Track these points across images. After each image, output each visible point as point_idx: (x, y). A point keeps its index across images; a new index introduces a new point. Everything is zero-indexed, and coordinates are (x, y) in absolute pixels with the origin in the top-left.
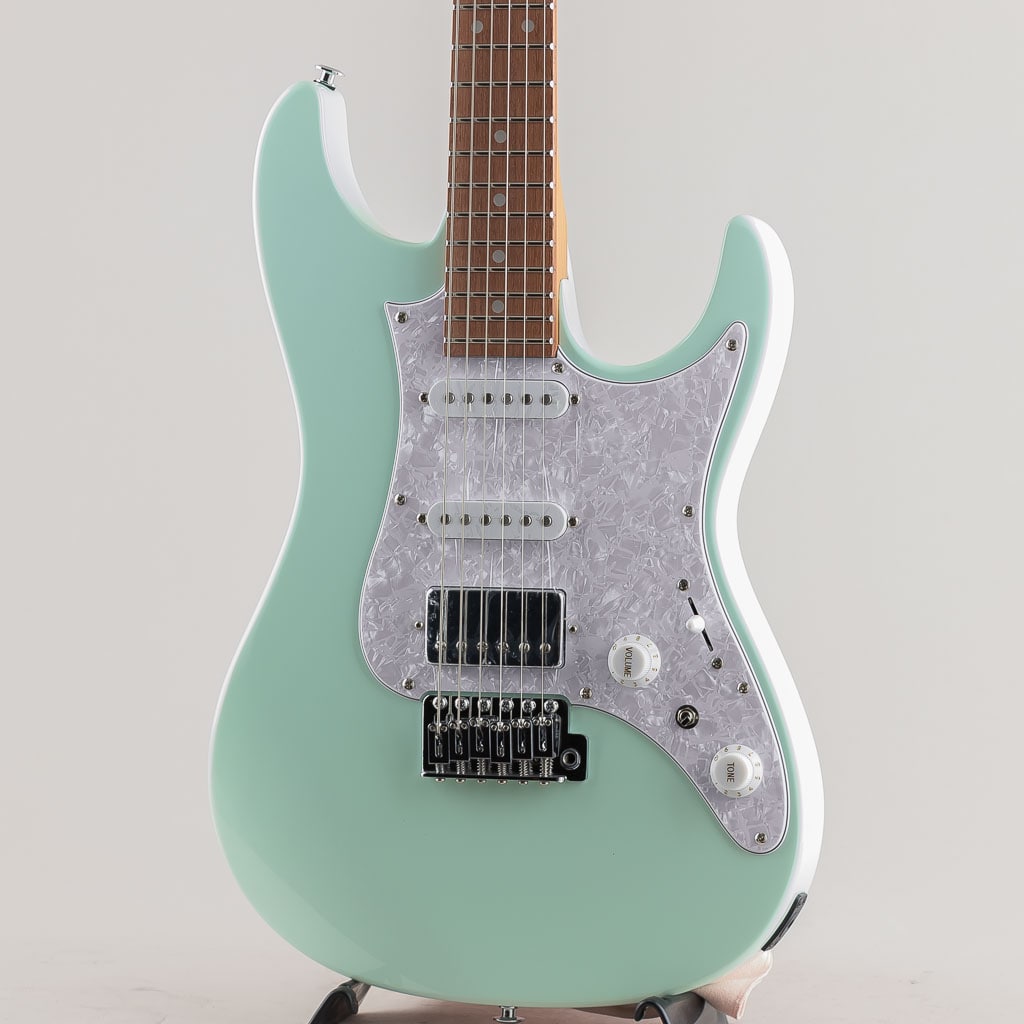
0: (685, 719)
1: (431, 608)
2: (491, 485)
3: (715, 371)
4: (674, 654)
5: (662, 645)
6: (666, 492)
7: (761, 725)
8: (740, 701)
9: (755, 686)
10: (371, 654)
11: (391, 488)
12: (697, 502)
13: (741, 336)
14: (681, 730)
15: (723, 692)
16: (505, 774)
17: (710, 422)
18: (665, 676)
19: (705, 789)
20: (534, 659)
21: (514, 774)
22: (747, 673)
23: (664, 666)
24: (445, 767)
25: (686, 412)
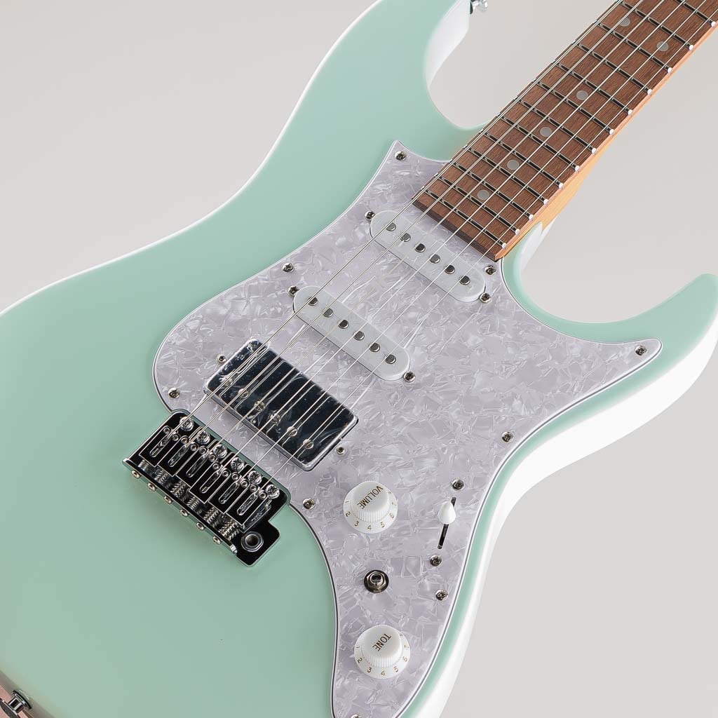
0: (374, 581)
1: (245, 351)
2: (367, 308)
3: (613, 357)
4: (406, 528)
5: (402, 515)
6: (501, 411)
7: (432, 632)
8: (431, 604)
9: (451, 601)
10: (164, 351)
11: (289, 255)
12: (520, 435)
13: (654, 351)
14: (362, 587)
15: (422, 586)
16: (192, 508)
17: (579, 389)
18: (384, 540)
19: (342, 647)
20: (291, 446)
21: (199, 514)
22: (454, 588)
23: (391, 530)
24: (150, 467)
25: (566, 369)
